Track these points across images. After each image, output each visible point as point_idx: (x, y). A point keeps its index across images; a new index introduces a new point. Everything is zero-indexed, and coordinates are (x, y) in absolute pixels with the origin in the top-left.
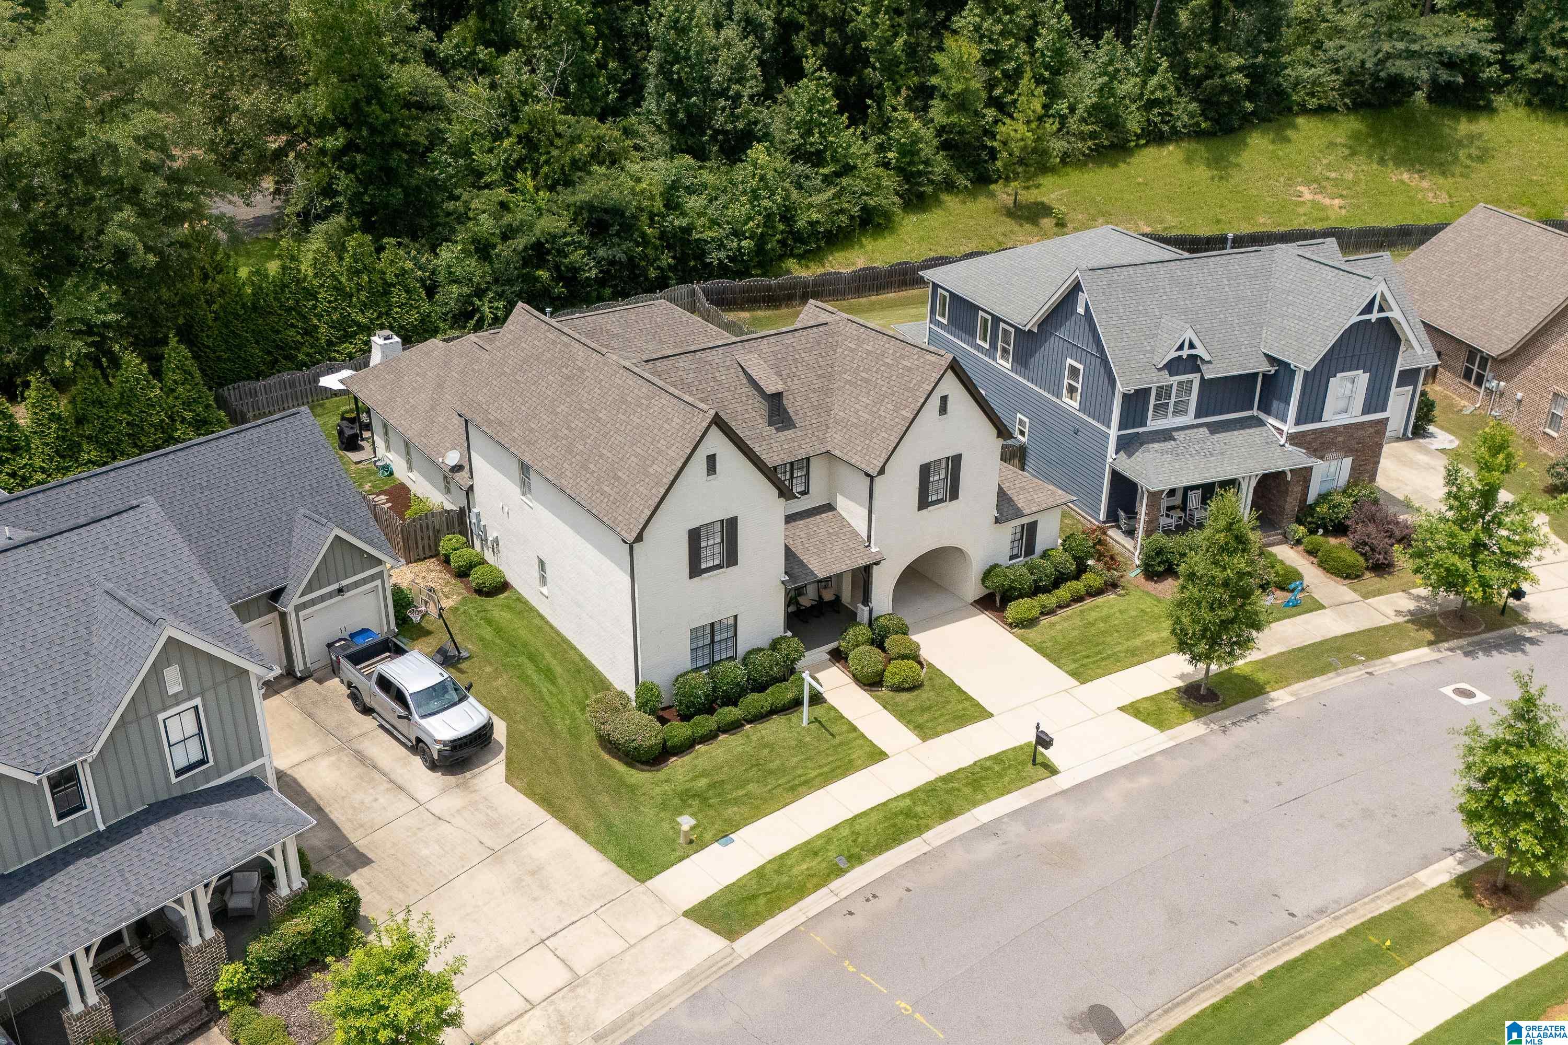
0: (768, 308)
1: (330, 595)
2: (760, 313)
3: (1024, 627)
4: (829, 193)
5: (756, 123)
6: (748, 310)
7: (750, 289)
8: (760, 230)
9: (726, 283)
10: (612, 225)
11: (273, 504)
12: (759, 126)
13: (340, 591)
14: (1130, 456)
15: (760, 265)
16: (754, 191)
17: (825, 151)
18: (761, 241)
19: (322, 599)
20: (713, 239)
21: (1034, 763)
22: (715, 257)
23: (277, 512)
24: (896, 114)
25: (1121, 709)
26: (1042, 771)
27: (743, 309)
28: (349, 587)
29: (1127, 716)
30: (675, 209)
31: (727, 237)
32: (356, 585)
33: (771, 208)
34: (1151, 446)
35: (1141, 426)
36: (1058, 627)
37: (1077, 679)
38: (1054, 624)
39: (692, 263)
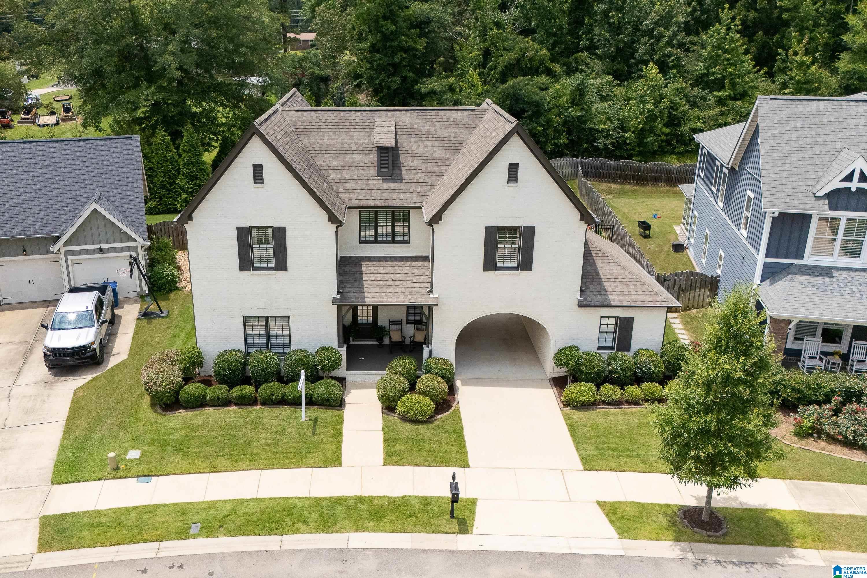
0: (637, 184)
1: (94, 251)
2: (628, 187)
3: (575, 408)
4: (717, 110)
5: (669, 56)
6: (619, 183)
7: (622, 169)
8: (641, 126)
9: (604, 161)
10: (527, 111)
11: (82, 186)
12: (672, 58)
13: (101, 251)
14: (772, 284)
15: (640, 154)
16: (642, 97)
17: (724, 78)
18: (641, 134)
19: (87, 252)
20: (603, 130)
21: (452, 516)
22: (600, 143)
23: (82, 191)
24: (797, 58)
25: (599, 503)
26: (454, 525)
27: (615, 183)
28: (109, 250)
29: (600, 510)
30: (577, 105)
31: (615, 129)
32: (115, 250)
33: (652, 111)
34: (797, 277)
35: (796, 258)
36: (612, 418)
37: (584, 464)
38: (608, 414)
39: (585, 146)
